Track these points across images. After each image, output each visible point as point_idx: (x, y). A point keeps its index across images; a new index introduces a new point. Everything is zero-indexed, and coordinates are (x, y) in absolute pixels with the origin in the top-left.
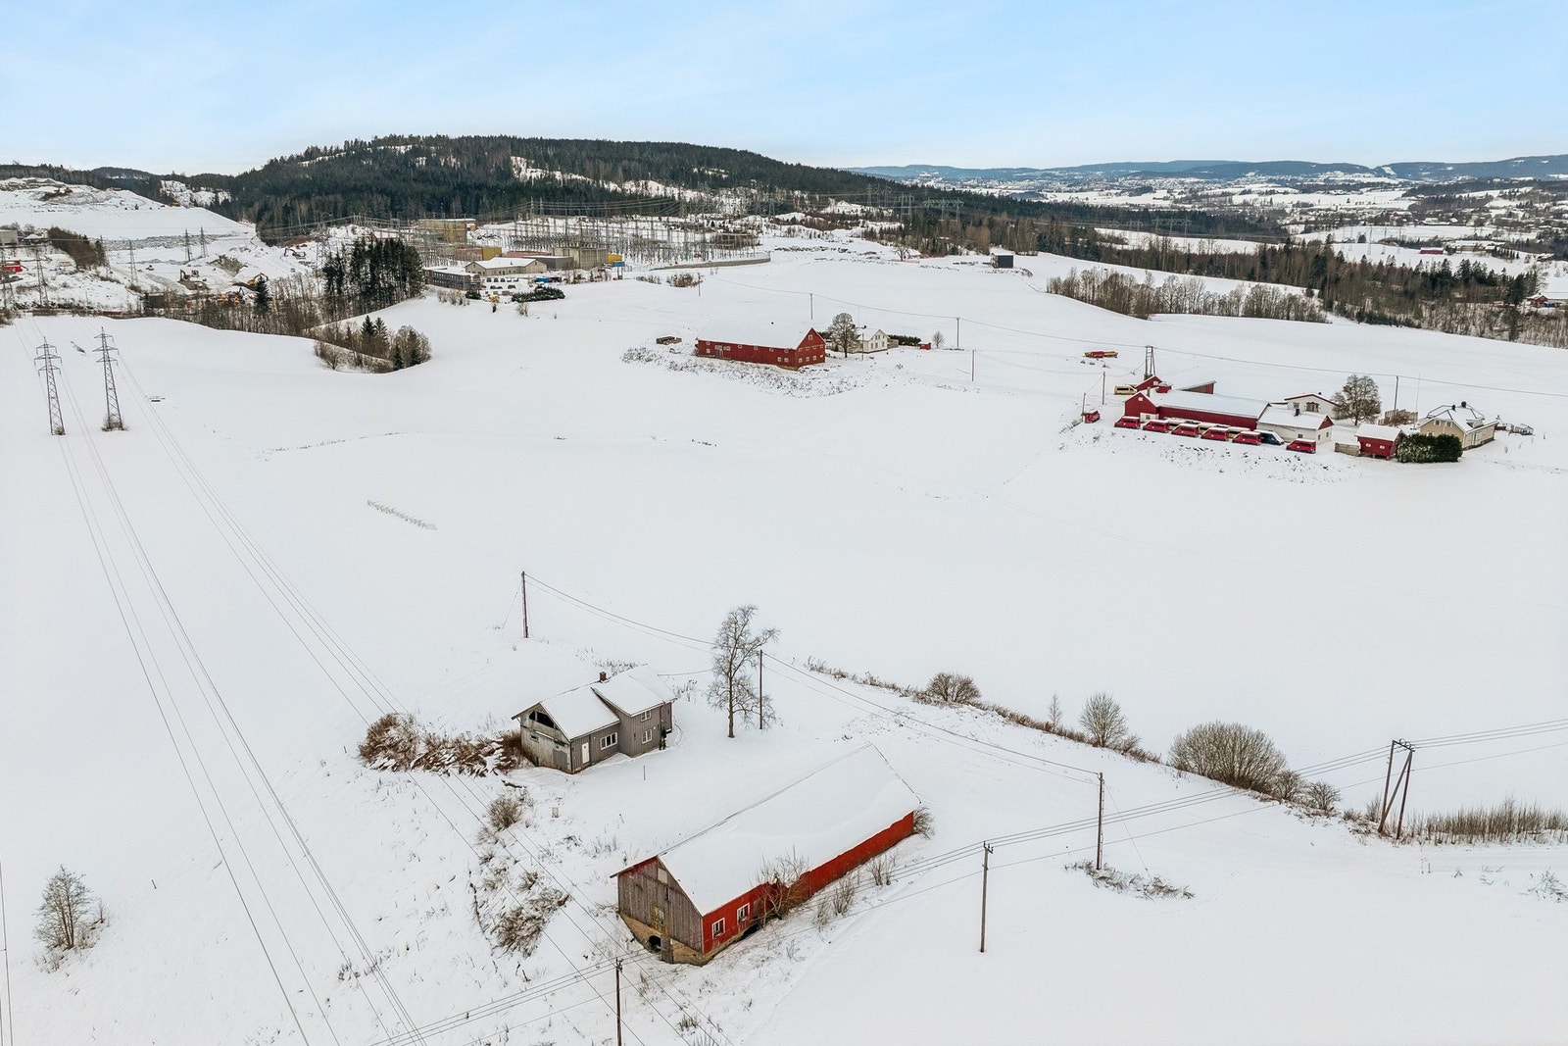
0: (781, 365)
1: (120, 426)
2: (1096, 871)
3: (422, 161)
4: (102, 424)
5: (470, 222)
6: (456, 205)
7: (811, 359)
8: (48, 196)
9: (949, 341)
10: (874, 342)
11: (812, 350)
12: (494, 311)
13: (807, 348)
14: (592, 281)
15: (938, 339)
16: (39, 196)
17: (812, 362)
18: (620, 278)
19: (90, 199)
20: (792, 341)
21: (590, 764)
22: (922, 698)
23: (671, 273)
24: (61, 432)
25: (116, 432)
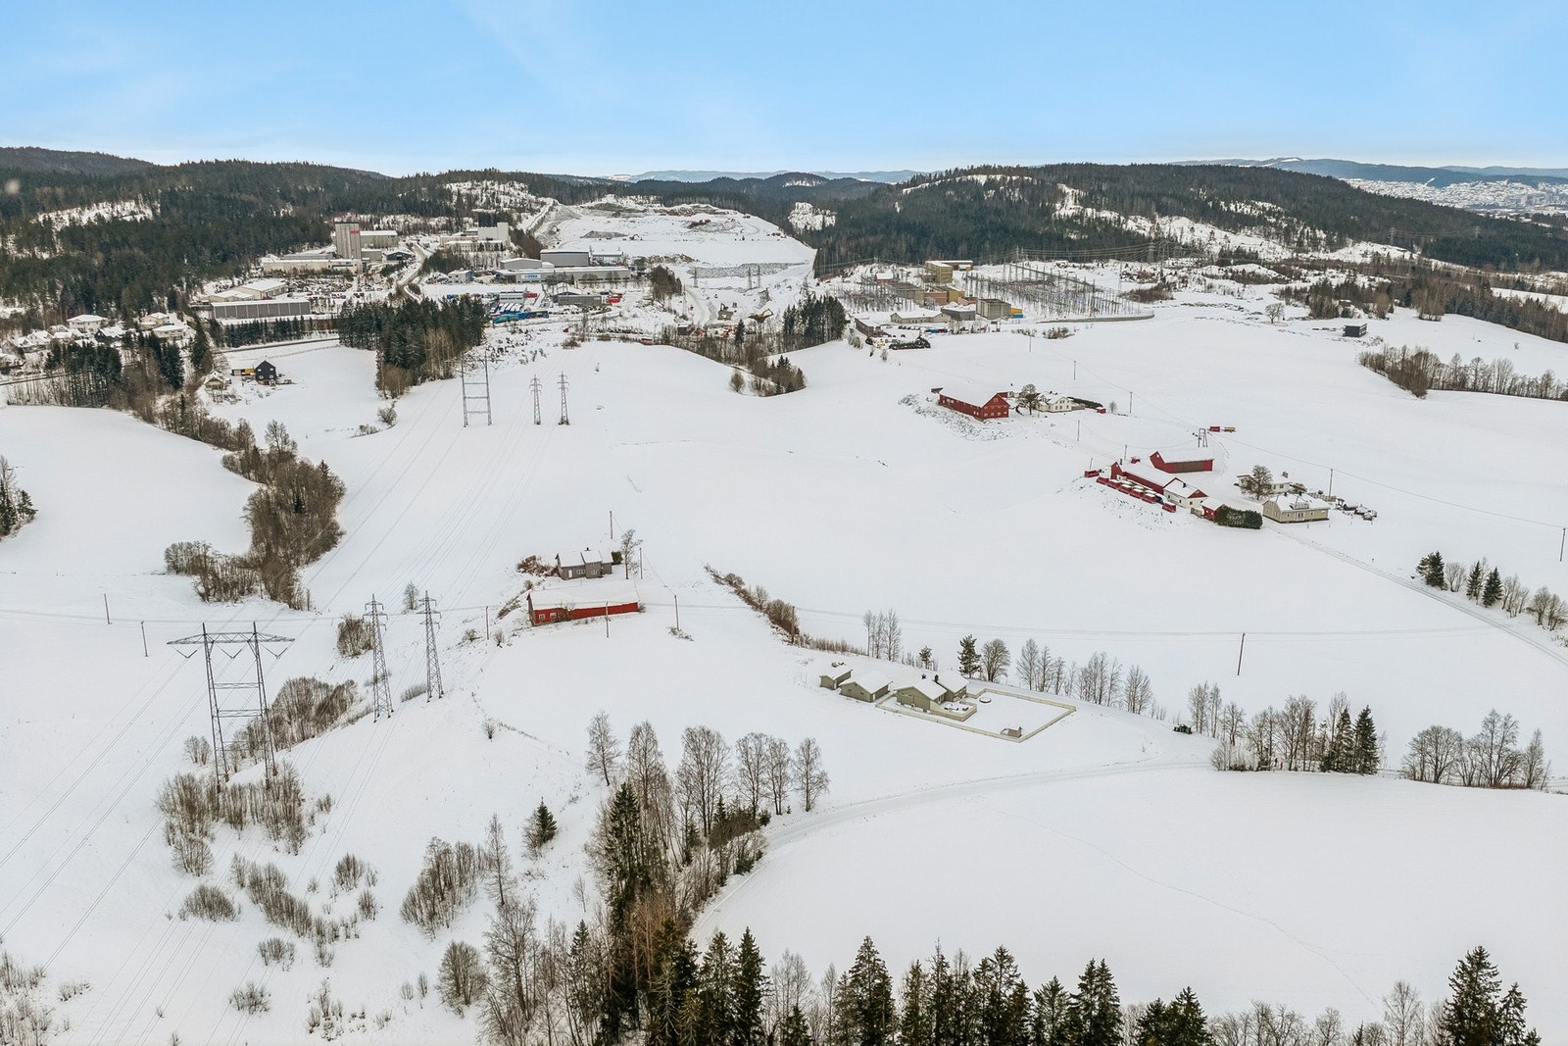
0: (975, 416)
1: (567, 423)
2: (674, 631)
3: (992, 192)
4: (559, 421)
5: (965, 264)
6: (963, 248)
7: (996, 414)
8: (694, 225)
9: (1119, 409)
10: (1059, 405)
11: (997, 408)
12: (871, 355)
13: (993, 407)
14: (972, 332)
15: (1113, 406)
16: (688, 225)
17: (996, 417)
18: (998, 330)
19: (721, 228)
20: (980, 402)
21: (573, 578)
22: (717, 579)
23: (1048, 327)
24: (538, 423)
25: (564, 425)
